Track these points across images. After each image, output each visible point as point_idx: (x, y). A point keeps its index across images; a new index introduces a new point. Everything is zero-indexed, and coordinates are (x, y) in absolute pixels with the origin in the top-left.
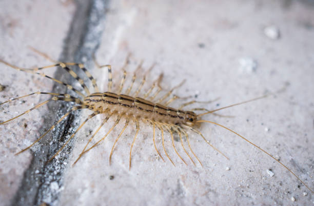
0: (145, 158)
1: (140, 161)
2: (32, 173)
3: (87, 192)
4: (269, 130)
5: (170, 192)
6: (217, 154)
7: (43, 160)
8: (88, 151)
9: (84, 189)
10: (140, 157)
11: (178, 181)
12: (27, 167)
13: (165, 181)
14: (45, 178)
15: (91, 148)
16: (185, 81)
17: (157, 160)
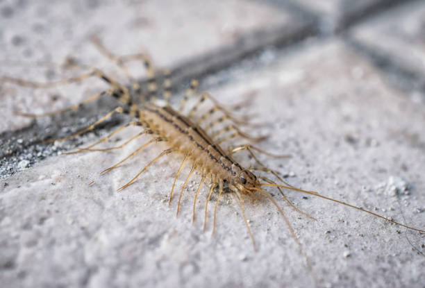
0: (151, 191)
1: (142, 191)
2: (14, 138)
3: (47, 181)
4: (348, 256)
5: (141, 235)
6: (247, 238)
7: (39, 136)
8: (94, 150)
9: (47, 177)
10: (146, 188)
11: (164, 233)
12: (13, 129)
13: (148, 223)
14: (23, 152)
15: (100, 150)
16: (289, 157)
17: (162, 201)
